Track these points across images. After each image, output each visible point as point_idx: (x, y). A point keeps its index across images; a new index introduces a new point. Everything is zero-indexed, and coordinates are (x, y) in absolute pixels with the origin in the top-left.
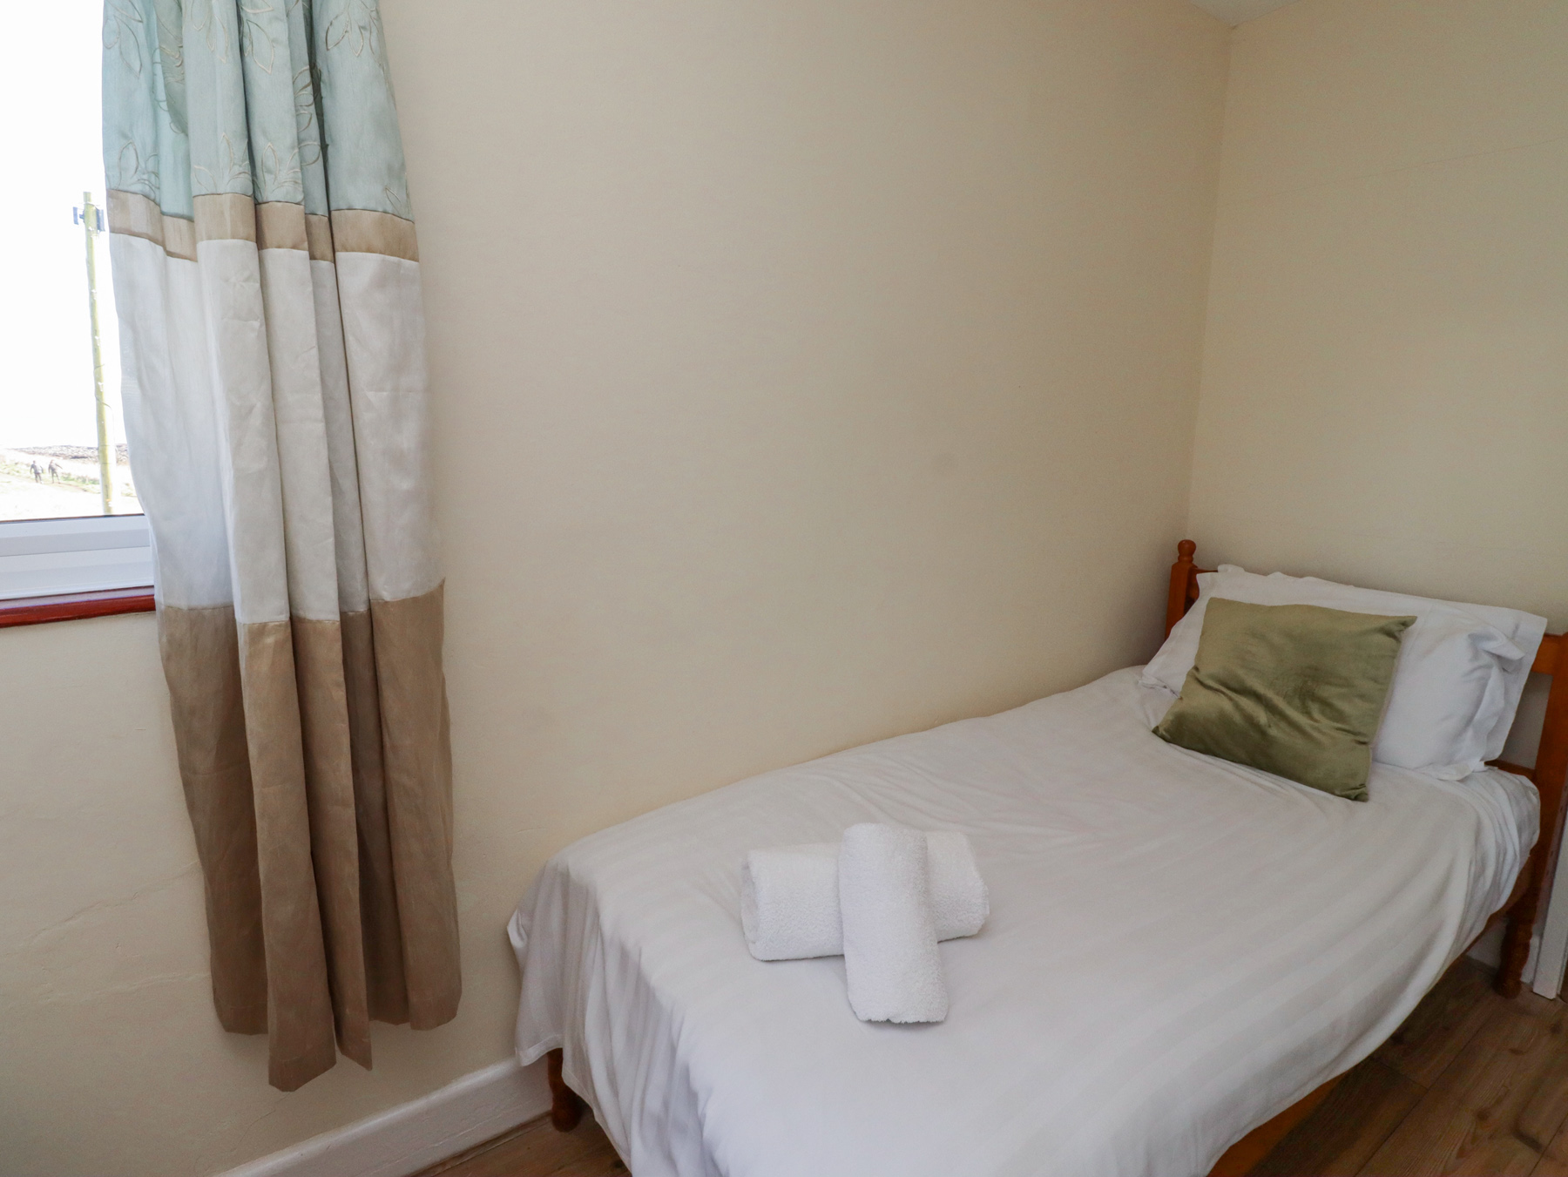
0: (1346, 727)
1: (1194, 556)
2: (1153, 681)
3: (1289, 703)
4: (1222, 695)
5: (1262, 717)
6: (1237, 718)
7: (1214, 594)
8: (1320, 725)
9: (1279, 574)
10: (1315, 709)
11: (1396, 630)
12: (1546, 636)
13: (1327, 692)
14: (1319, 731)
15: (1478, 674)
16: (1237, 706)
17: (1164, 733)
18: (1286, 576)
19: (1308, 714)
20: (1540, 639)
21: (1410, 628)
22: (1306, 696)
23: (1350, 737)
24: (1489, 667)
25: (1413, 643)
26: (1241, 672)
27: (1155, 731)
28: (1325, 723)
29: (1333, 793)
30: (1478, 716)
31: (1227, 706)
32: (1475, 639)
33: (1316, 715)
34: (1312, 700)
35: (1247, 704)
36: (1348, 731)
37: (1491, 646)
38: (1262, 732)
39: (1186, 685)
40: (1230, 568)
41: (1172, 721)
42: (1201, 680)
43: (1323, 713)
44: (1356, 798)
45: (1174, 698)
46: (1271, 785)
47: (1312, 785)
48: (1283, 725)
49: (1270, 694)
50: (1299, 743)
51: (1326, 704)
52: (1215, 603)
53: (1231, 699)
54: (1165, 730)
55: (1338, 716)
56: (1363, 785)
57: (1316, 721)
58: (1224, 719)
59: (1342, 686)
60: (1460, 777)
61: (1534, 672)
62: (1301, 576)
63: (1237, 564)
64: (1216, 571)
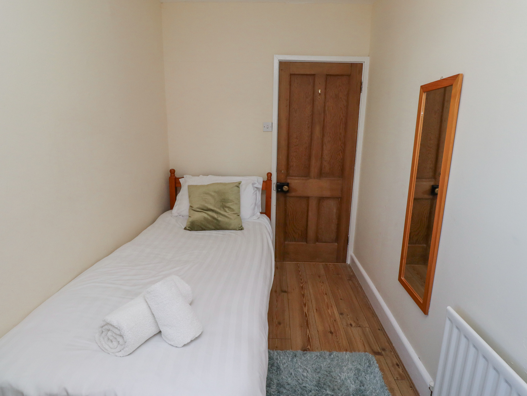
0: (235, 212)
1: (175, 174)
2: (176, 214)
3: (221, 210)
4: (203, 213)
5: (215, 215)
6: (209, 218)
7: (187, 184)
8: (229, 213)
9: (201, 175)
10: (227, 209)
11: (238, 185)
12: (263, 181)
13: (228, 205)
14: (229, 215)
15: (255, 192)
16: (208, 214)
17: (188, 228)
18: (203, 176)
19: (226, 211)
20: (262, 182)
21: (241, 184)
22: (224, 207)
23: (236, 215)
24: (256, 191)
25: (242, 187)
26: (206, 205)
27: (185, 229)
28: (230, 213)
29: (236, 230)
30: (257, 203)
31: (206, 215)
32: (253, 184)
33: (228, 211)
34: (226, 208)
35: (210, 213)
36: (236, 213)
37: (255, 186)
38: (217, 220)
39: (189, 212)
40: (188, 176)
41: (190, 224)
42: (195, 210)
43: (229, 210)
44: (241, 230)
45: (188, 217)
46: (222, 233)
47: (231, 230)
48: (221, 216)
49: (215, 209)
50: (226, 220)
51: (229, 208)
52: (189, 187)
53: (206, 213)
54: (189, 227)
55: (233, 210)
56: (242, 226)
57: (228, 213)
58: (205, 219)
59: (231, 202)
60: (257, 218)
61: (262, 189)
62: (208, 176)
63: (189, 175)
64: (184, 177)
